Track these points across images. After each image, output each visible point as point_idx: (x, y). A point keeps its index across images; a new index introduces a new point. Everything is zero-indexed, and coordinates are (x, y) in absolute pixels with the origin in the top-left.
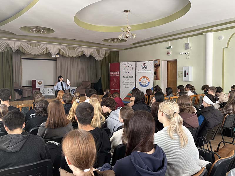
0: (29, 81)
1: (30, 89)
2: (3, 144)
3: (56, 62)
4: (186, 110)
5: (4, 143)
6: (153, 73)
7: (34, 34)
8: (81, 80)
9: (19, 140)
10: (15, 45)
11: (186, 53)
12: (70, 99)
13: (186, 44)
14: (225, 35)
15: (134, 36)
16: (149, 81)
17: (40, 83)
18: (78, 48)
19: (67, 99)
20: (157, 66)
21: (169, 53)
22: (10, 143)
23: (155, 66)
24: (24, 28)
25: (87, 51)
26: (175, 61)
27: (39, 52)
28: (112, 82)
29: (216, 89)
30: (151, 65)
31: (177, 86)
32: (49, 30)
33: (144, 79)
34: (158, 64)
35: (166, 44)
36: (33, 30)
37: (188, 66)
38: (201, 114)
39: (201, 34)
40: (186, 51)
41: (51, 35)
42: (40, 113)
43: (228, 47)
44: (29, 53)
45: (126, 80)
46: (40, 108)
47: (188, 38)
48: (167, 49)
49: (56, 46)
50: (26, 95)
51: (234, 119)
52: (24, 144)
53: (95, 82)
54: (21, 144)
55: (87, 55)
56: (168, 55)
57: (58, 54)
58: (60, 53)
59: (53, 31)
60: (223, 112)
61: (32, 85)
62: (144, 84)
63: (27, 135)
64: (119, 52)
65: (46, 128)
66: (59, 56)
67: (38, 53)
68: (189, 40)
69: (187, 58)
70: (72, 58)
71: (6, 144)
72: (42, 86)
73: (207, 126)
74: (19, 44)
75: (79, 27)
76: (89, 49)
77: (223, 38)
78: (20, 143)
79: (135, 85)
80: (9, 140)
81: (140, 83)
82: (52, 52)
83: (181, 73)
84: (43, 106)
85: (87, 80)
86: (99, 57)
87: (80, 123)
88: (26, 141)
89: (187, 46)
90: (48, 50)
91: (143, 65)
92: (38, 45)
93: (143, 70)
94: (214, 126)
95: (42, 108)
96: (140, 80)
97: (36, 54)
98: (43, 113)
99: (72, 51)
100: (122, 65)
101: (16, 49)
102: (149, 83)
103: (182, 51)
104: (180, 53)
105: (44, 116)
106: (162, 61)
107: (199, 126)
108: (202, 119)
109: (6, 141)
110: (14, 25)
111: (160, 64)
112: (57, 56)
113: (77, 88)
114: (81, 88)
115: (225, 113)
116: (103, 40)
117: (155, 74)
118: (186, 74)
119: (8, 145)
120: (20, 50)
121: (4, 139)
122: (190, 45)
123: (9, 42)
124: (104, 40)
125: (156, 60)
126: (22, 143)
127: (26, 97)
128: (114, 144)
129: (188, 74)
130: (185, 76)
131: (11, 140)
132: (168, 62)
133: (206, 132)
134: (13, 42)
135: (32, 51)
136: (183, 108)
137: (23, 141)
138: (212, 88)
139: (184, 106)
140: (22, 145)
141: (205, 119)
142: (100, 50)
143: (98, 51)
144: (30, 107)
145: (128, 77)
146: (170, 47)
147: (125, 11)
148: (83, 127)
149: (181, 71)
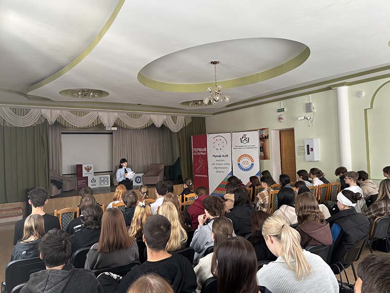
0: (72, 167)
1: (73, 178)
2: (37, 286)
3: (112, 137)
4: (311, 216)
5: (38, 283)
6: (258, 150)
7: (80, 99)
8: (149, 163)
9: (60, 279)
10: (51, 114)
11: (308, 118)
12: (134, 200)
13: (306, 104)
14: (366, 90)
15: (227, 99)
16: (253, 162)
17: (88, 169)
18: (143, 116)
19: (129, 200)
20: (263, 139)
21: (281, 118)
22: (46, 284)
23: (260, 139)
24: (66, 92)
25: (158, 120)
26: (292, 131)
27: (87, 123)
28: (196, 164)
29: (358, 175)
30: (254, 138)
31: (297, 171)
32: (101, 93)
33: (246, 159)
34: (266, 135)
35: (276, 105)
36: (78, 94)
37: (311, 137)
38: (336, 221)
39: (329, 88)
40: (308, 115)
41: (104, 99)
42: (89, 225)
43: (372, 107)
44: (72, 126)
45: (217, 160)
46: (89, 218)
47: (310, 95)
48: (278, 112)
49: (111, 113)
50: (67, 187)
51: (388, 225)
52: (67, 284)
53: (170, 163)
54: (62, 285)
55: (158, 124)
56: (280, 121)
57: (115, 125)
58: (118, 124)
59: (108, 94)
60: (370, 214)
61: (76, 173)
62: (246, 166)
63: (71, 271)
64: (206, 119)
65: (99, 253)
66: (116, 129)
67: (86, 125)
68: (310, 99)
69: (309, 126)
70: (136, 130)
71: (42, 285)
72: (91, 174)
73: (345, 241)
74: (58, 113)
75: (146, 88)
76: (160, 116)
77: (364, 94)
78: (61, 283)
79: (232, 168)
80: (45, 280)
81: (239, 164)
82: (105, 122)
83: (302, 148)
84: (93, 213)
85: (158, 162)
86: (175, 127)
87: (149, 247)
88: (69, 280)
89: (308, 108)
90: (100, 120)
91: (243, 137)
92: (85, 113)
93: (242, 144)
94: (357, 241)
95: (92, 216)
96: (239, 160)
97: (82, 126)
98: (94, 224)
99: (135, 120)
100: (210, 138)
101: (54, 121)
102: (252, 164)
103: (301, 115)
104: (299, 119)
105: (95, 229)
106: (272, 131)
107: (333, 241)
108: (338, 231)
109: (41, 280)
110: (51, 88)
111: (268, 136)
112: (113, 129)
113: (143, 174)
114: (149, 175)
115: (374, 214)
116: (180, 104)
117: (262, 151)
118: (309, 150)
119: (43, 288)
120: (60, 122)
121: (38, 278)
122: (313, 105)
123: (43, 111)
124: (183, 103)
125: (263, 129)
126: (63, 283)
127: (67, 192)
128: (201, 276)
129: (312, 150)
130: (308, 153)
131: (48, 280)
132: (281, 132)
133: (344, 251)
134: (50, 111)
135: (77, 122)
136: (305, 213)
137: (65, 280)
138: (351, 175)
139: (306, 210)
140: (64, 286)
141: (342, 230)
142: (177, 117)
143: (174, 119)
144: (74, 213)
145: (220, 156)
146: (282, 110)
147: (212, 62)
148: (154, 253)
149: (302, 145)
